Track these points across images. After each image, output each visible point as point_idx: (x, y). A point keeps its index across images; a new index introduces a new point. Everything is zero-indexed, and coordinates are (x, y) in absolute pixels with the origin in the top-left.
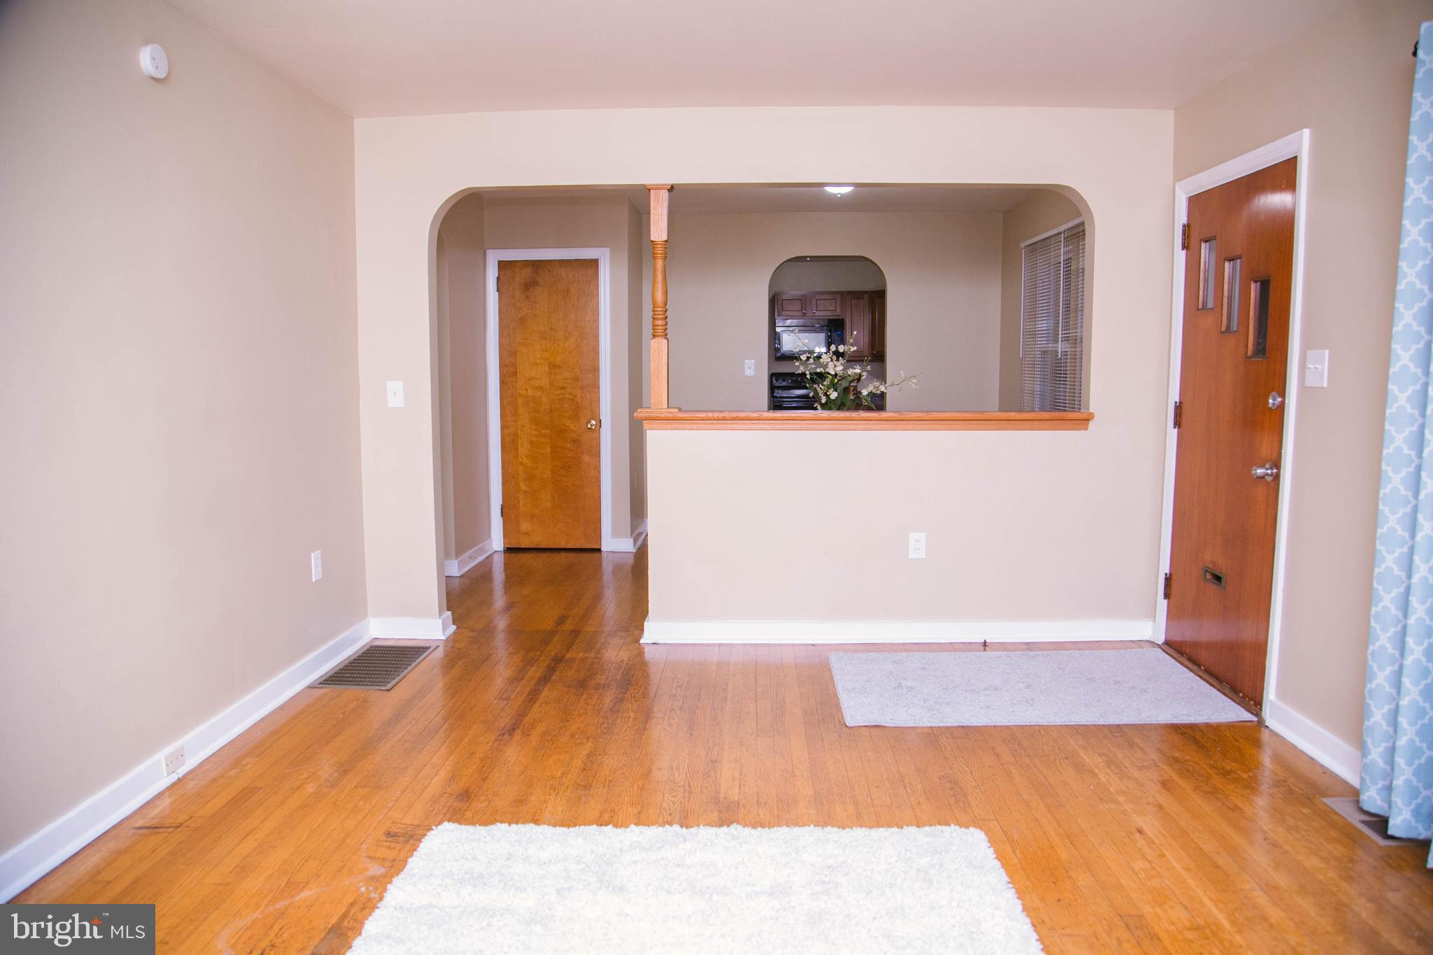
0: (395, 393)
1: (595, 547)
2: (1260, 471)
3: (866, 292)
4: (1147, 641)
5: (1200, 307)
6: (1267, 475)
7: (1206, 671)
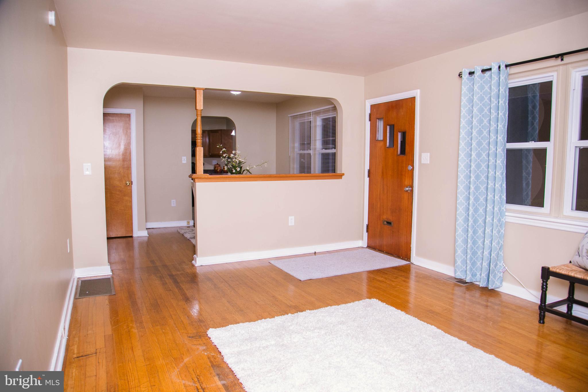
0: (87, 169)
1: (130, 235)
2: (407, 189)
3: (206, 130)
4: (361, 247)
5: (377, 139)
6: (409, 190)
7: (386, 253)
